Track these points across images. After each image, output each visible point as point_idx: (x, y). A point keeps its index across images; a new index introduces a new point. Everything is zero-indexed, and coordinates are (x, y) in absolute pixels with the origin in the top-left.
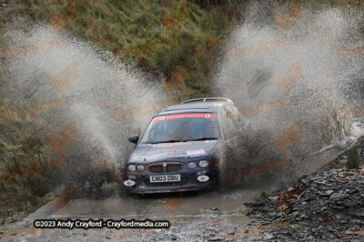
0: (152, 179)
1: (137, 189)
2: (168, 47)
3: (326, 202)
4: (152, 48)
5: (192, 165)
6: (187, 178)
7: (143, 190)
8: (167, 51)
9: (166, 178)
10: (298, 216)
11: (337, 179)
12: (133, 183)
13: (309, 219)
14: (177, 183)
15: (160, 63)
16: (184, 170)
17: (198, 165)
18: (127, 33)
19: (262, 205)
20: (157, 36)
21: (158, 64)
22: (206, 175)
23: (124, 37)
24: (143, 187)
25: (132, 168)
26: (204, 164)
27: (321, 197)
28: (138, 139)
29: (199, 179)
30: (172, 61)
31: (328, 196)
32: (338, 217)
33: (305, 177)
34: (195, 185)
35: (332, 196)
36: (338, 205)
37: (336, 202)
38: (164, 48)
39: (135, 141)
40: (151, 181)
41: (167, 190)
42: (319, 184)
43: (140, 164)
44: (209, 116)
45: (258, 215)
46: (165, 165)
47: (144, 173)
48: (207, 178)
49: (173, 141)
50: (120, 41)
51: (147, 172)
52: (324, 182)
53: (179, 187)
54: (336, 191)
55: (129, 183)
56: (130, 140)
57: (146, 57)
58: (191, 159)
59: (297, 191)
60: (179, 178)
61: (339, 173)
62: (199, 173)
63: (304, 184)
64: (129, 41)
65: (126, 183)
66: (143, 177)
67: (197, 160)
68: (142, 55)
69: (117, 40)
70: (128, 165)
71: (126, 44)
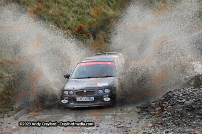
0: (78, 99)
1: (69, 104)
2: (95, 20)
3: (182, 106)
4: (86, 20)
5: (101, 91)
6: (98, 99)
7: (72, 105)
8: (94, 22)
9: (85, 99)
10: (166, 114)
11: (188, 93)
12: (67, 101)
13: (173, 115)
14: (92, 102)
15: (90, 29)
16: (96, 94)
17: (104, 91)
18: (71, 12)
19: (146, 108)
20: (88, 14)
21: (89, 30)
22: (108, 97)
23: (70, 14)
24: (72, 104)
25: (66, 93)
26: (107, 91)
27: (179, 103)
28: (69, 76)
29: (105, 99)
30: (97, 28)
31: (183, 103)
32: (189, 114)
33: (170, 92)
34: (103, 103)
35: (185, 103)
36: (189, 107)
37: (188, 106)
38: (92, 20)
39: (68, 77)
40: (77, 100)
41: (86, 105)
42: (178, 96)
43: (71, 91)
44: (110, 63)
45: (144, 113)
46: (85, 91)
47: (73, 96)
48: (109, 99)
49: (89, 78)
50: (67, 16)
51: (75, 95)
52: (181, 95)
53: (93, 104)
54: (187, 100)
55: (65, 101)
56: (64, 76)
57: (82, 26)
58: (100, 88)
59: (166, 100)
60: (93, 99)
61: (189, 90)
62: (104, 96)
63: (170, 96)
64: (73, 17)
65: (63, 101)
66: (73, 98)
67: (103, 88)
68: (80, 24)
69: (66, 16)
70: (64, 91)
71: (71, 18)
